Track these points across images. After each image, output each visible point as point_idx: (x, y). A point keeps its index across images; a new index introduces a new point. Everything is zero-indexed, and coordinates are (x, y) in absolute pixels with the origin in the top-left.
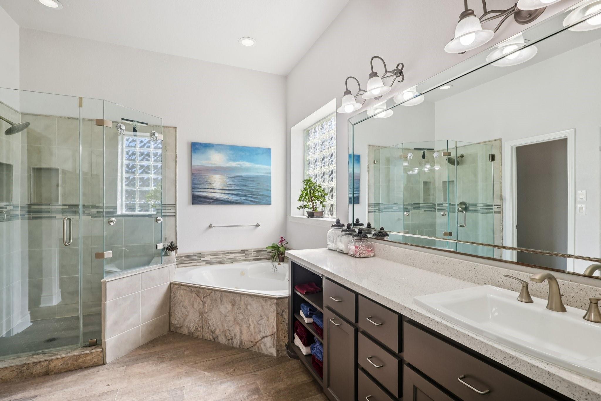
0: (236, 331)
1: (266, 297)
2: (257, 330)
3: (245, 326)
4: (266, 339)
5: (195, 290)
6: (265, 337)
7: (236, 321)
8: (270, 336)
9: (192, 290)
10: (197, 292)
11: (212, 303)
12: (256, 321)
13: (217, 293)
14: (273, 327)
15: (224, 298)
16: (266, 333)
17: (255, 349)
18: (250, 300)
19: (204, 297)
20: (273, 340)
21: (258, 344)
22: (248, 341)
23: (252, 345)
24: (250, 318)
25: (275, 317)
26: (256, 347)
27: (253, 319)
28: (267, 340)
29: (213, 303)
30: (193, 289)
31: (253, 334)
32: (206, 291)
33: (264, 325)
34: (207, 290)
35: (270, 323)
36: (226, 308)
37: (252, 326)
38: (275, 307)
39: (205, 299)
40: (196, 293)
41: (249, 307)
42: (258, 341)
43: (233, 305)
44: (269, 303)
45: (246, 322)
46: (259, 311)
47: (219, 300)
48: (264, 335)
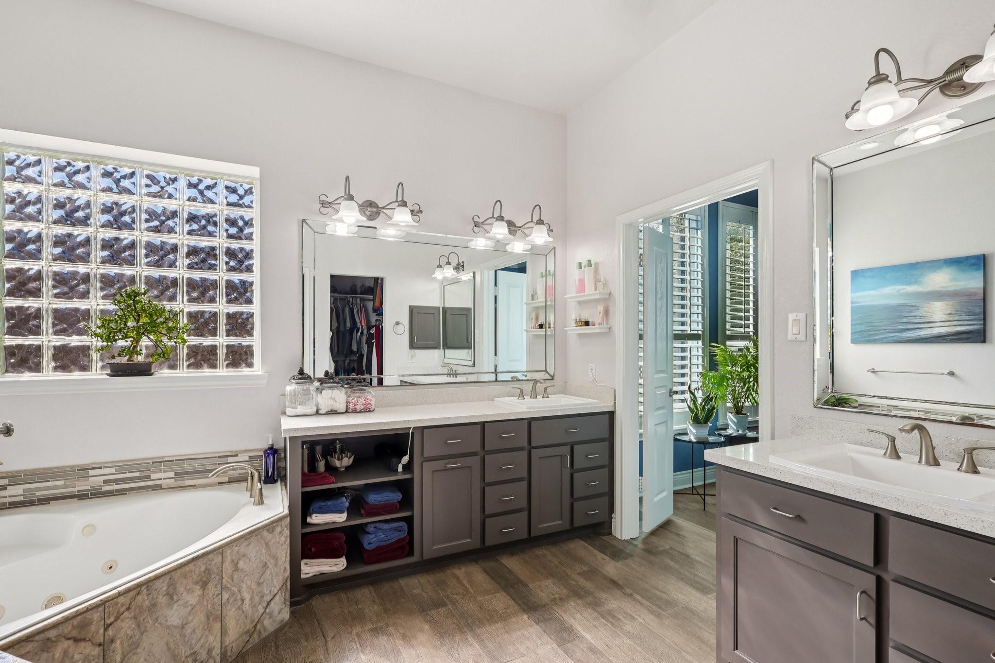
0: (212, 640)
1: (272, 522)
2: (257, 599)
3: (234, 609)
4: (272, 603)
5: (67, 629)
6: (272, 599)
7: (211, 618)
8: (279, 592)
9: (48, 639)
10: (74, 633)
11: (138, 626)
12: (256, 582)
13: (158, 584)
14: (285, 569)
15: (178, 585)
16: (274, 591)
17: (256, 639)
18: (243, 549)
19: (107, 627)
20: (283, 594)
21: (258, 626)
22: (239, 638)
23: (248, 638)
24: (244, 586)
25: (287, 548)
26: (255, 636)
27: (249, 582)
28: (274, 603)
29: (144, 620)
30: (52, 634)
31: (250, 613)
32: (117, 604)
33: (270, 577)
34: (121, 600)
35: (280, 567)
36: (185, 605)
37: (247, 602)
38: (287, 531)
39: (110, 632)
40: (69, 639)
41: (241, 564)
42: (258, 622)
43: (204, 585)
44: (278, 529)
45: (235, 600)
46: (260, 558)
47: (162, 600)
48: (268, 598)
